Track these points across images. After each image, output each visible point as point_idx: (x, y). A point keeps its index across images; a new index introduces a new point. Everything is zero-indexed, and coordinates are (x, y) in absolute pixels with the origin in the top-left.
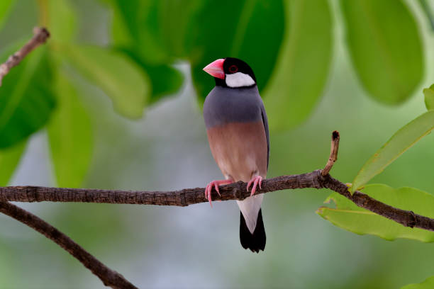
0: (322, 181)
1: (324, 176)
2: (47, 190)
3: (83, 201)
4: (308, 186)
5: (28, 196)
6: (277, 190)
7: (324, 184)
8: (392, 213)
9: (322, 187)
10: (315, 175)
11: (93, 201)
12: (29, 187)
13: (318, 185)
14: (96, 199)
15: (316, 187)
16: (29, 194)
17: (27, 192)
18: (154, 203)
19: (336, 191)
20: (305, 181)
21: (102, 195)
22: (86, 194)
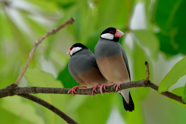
0: (146, 84)
1: (147, 82)
2: (40, 88)
3: (54, 93)
4: (141, 86)
5: (32, 91)
6: (129, 88)
7: (147, 85)
8: (176, 98)
9: (147, 87)
10: (143, 81)
11: (57, 93)
12: (33, 87)
13: (145, 86)
14: (59, 92)
15: (144, 86)
16: (32, 90)
17: (32, 89)
18: (80, 94)
19: (152, 88)
20: (140, 84)
21: (61, 91)
22: (54, 90)
